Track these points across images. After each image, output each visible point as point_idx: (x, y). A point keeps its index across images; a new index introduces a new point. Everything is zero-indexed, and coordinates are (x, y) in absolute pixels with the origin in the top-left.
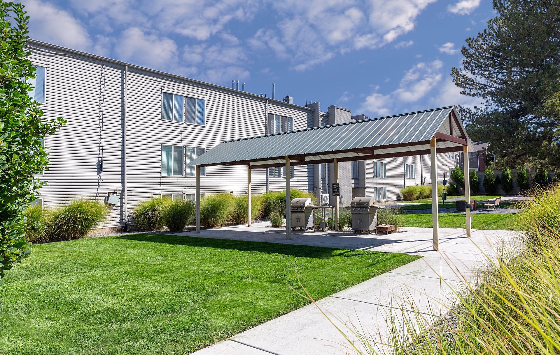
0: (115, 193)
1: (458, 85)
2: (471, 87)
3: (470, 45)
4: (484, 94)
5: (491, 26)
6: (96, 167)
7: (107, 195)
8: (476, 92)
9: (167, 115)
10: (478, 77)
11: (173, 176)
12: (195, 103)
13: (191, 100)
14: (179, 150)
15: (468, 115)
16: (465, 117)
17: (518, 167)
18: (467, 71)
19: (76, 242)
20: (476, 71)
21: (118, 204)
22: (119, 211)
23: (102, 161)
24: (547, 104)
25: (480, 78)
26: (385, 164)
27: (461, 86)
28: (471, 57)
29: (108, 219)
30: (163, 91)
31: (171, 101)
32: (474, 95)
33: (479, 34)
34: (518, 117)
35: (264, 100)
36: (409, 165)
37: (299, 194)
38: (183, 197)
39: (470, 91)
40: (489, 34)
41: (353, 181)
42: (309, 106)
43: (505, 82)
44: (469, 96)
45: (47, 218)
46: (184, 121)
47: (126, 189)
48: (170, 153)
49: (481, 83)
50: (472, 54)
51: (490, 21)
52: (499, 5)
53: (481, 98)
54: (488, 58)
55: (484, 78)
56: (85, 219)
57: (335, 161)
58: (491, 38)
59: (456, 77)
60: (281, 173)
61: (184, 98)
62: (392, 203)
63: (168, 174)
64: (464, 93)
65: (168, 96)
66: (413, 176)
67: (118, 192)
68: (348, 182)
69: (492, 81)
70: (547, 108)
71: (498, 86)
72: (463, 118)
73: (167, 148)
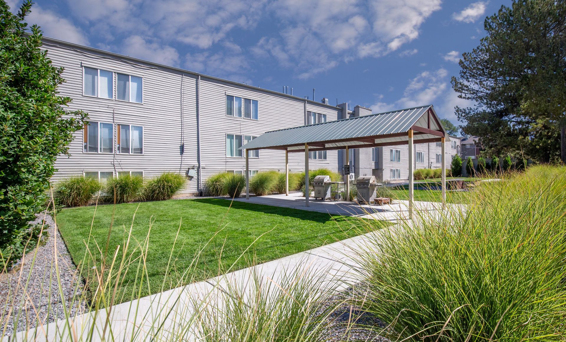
0: (193, 168)
1: (456, 90)
2: (466, 92)
3: (465, 59)
4: (477, 97)
5: (483, 43)
6: (179, 149)
7: (187, 170)
8: (470, 96)
9: (230, 111)
10: (472, 84)
11: (235, 157)
12: (250, 103)
13: (247, 101)
14: (239, 138)
15: (463, 115)
16: (461, 115)
17: (502, 156)
18: (464, 79)
19: (165, 202)
20: (470, 80)
21: (195, 176)
22: (196, 181)
23: (183, 145)
24: (524, 106)
25: (474, 85)
26: (399, 151)
27: (459, 91)
28: (466, 68)
29: (187, 187)
30: (226, 94)
31: (232, 102)
32: (468, 98)
33: (473, 50)
34: (501, 116)
35: (304, 101)
36: (419, 153)
37: (327, 173)
38: (243, 173)
39: (465, 95)
40: (481, 50)
41: (373, 164)
42: (339, 106)
43: (493, 89)
44: (464, 100)
45: (145, 184)
46: (242, 117)
47: (201, 166)
48: (232, 140)
49: (474, 89)
50: (467, 65)
51: (482, 40)
52: (488, 27)
53: (474, 101)
54: (479, 69)
55: (477, 85)
56: (170, 187)
57: (347, 147)
58: (483, 53)
59: (454, 84)
60: (317, 157)
61: (242, 99)
62: (404, 181)
63: (232, 155)
64: (460, 97)
65: (230, 98)
66: (422, 161)
67: (195, 168)
68: (370, 164)
69: (483, 87)
70: (524, 109)
71: (487, 91)
72: (460, 117)
73: (230, 137)
